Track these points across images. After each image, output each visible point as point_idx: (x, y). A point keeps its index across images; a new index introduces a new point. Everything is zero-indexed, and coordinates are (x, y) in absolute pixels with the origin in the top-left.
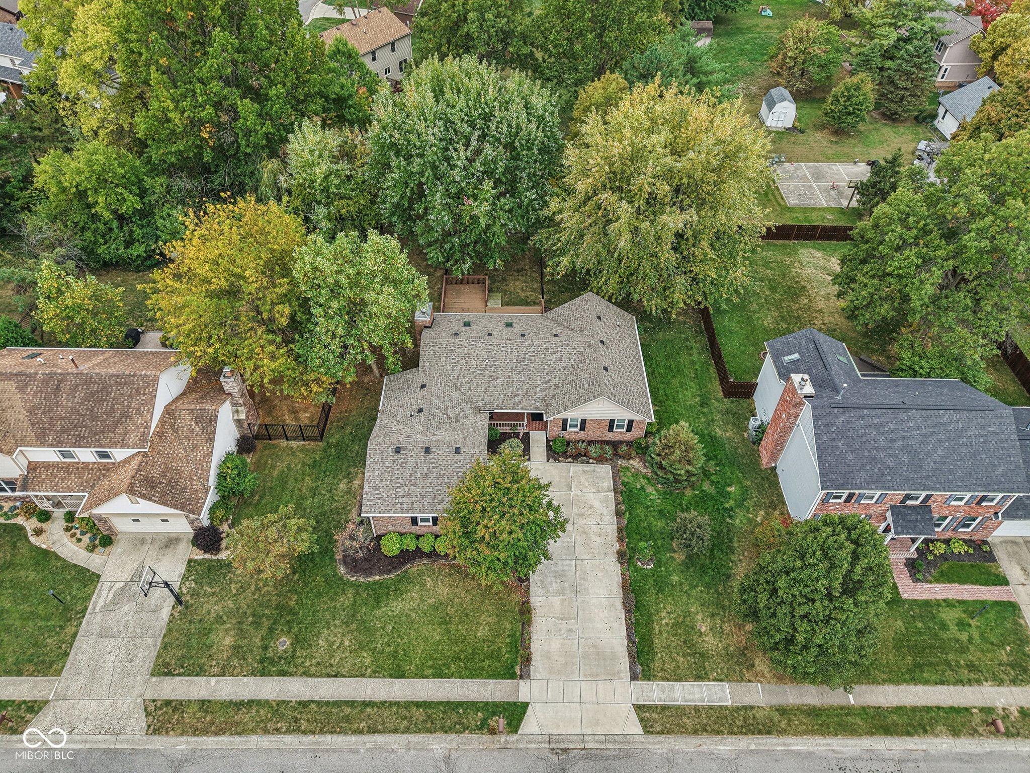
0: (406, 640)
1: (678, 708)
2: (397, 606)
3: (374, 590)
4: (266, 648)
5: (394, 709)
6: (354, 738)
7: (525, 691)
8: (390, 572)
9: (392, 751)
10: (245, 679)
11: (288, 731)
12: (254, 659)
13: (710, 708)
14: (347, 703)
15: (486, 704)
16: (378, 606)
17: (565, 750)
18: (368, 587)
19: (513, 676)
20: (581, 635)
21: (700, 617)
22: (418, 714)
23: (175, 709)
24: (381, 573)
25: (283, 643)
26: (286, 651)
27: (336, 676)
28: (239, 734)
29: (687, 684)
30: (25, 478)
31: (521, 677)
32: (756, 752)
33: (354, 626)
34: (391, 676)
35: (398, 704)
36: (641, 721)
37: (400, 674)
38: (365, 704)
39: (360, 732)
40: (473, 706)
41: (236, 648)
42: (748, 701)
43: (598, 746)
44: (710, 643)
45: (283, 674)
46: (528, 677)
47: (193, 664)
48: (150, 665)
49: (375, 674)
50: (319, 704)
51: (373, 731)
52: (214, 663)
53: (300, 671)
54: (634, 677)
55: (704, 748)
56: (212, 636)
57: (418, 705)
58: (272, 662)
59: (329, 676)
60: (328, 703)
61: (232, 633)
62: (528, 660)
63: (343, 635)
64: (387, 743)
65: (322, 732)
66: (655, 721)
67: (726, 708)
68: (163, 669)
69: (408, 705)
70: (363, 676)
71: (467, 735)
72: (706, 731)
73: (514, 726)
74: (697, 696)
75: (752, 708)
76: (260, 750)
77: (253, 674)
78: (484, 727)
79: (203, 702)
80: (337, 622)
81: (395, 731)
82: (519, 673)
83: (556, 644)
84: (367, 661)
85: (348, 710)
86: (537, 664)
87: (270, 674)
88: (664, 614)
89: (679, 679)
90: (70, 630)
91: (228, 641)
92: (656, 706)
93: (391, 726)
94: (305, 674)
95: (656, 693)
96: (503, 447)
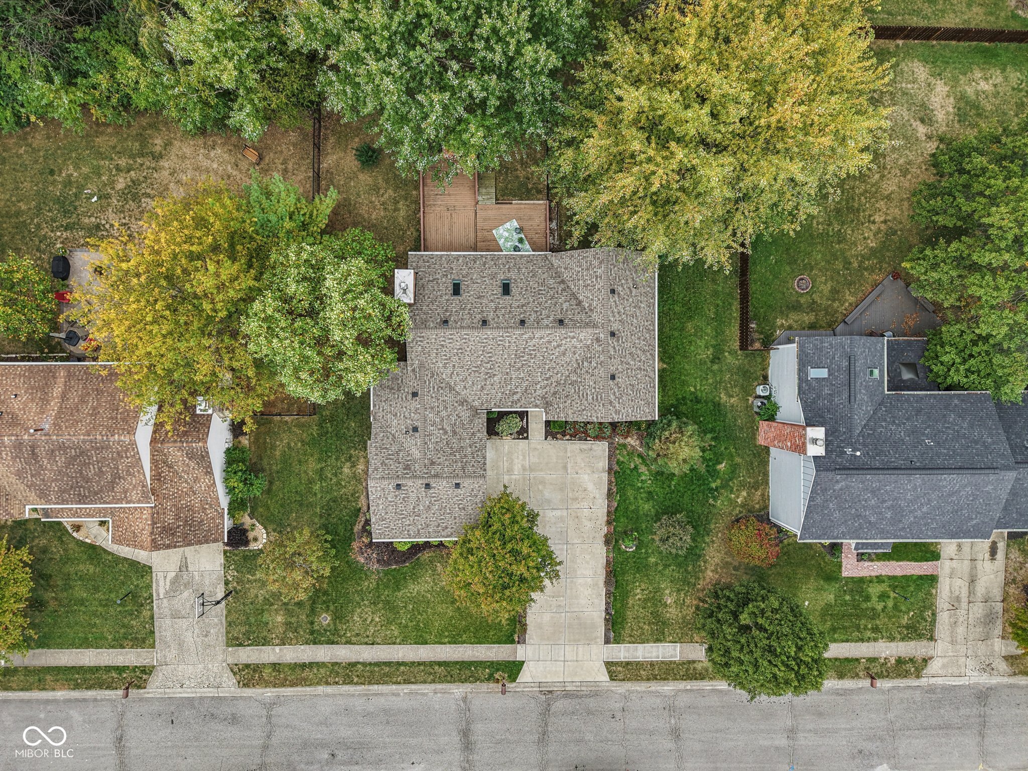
0: (425, 616)
1: (638, 663)
2: (413, 589)
3: (393, 576)
4: (312, 623)
5: (422, 668)
6: (394, 687)
7: (521, 652)
8: (405, 561)
9: (423, 694)
10: (302, 647)
11: (344, 683)
12: (305, 632)
13: (662, 662)
14: (386, 664)
15: (492, 663)
16: (399, 590)
17: (550, 692)
19: (512, 642)
20: (567, 609)
21: (667, 592)
22: (441, 670)
23: (255, 671)
24: (397, 562)
25: (325, 619)
26: (329, 625)
27: (373, 644)
28: (309, 685)
29: (647, 646)
31: (519, 643)
32: (691, 690)
33: (380, 605)
34: (416, 643)
35: (424, 663)
36: (609, 672)
37: (422, 641)
38: (399, 664)
39: (398, 683)
40: (482, 664)
41: (288, 624)
42: (692, 657)
43: (575, 688)
44: (672, 613)
45: (331, 642)
46: (524, 642)
47: (258, 637)
48: (223, 638)
49: (403, 642)
50: (364, 664)
51: (407, 682)
52: (274, 636)
53: (344, 640)
54: (607, 641)
55: (653, 688)
56: (266, 615)
57: (440, 664)
59: (366, 644)
60: (370, 664)
61: (282, 613)
62: (524, 630)
63: (373, 613)
64: (419, 689)
65: (370, 683)
66: (620, 672)
67: (675, 662)
68: (234, 642)
69: (432, 664)
70: (394, 643)
71: (478, 684)
72: (656, 679)
73: (513, 677)
74: (654, 654)
75: (694, 662)
76: (327, 695)
77: (307, 643)
78: (490, 678)
79: (274, 664)
80: (366, 602)
81: (425, 682)
82: (517, 639)
83: (547, 617)
84: (396, 633)
85: (387, 668)
86: (532, 632)
87: (321, 643)
88: (638, 591)
89: (643, 642)
90: (146, 613)
92: (622, 662)
93: (421, 679)
94: (347, 643)
95: (623, 652)
96: (501, 427)
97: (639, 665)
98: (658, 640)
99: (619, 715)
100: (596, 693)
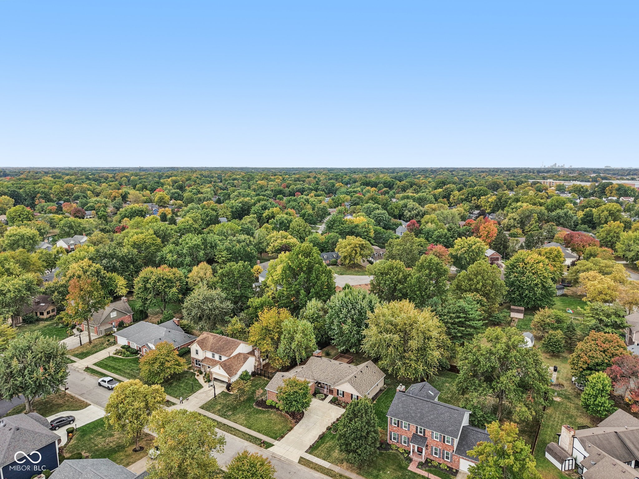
0: (257, 423)
3: (258, 411)
7: (276, 443)
8: (264, 408)
10: (217, 416)
13: (321, 466)
14: (234, 428)
15: (264, 441)
17: (275, 457)
18: (257, 409)
22: (247, 436)
24: (263, 408)
27: (235, 423)
29: (319, 459)
30: (203, 360)
34: (248, 428)
35: (244, 433)
37: (250, 428)
38: (237, 430)
39: (232, 434)
40: (261, 440)
41: (219, 410)
42: (333, 469)
43: (284, 460)
45: (225, 418)
47: (209, 409)
48: (200, 406)
49: (244, 426)
50: (228, 426)
51: (234, 435)
52: (213, 410)
55: (311, 472)
56: (216, 406)
57: (248, 435)
58: (225, 415)
61: (221, 407)
62: (282, 437)
64: (236, 438)
67: (325, 468)
68: (202, 408)
69: (246, 434)
70: (241, 425)
71: (254, 445)
72: (315, 469)
74: (320, 462)
75: (333, 471)
77: (219, 415)
78: (260, 445)
79: (205, 416)
81: (239, 437)
83: (292, 438)
84: (245, 423)
85: (233, 429)
86: (284, 439)
87: (222, 417)
89: (318, 457)
90: (190, 394)
91: (219, 408)
93: (239, 436)
94: (229, 420)
95: (309, 457)
96: (318, 395)
97: (312, 463)
98: (324, 459)
99: (291, 473)
100: (290, 463)
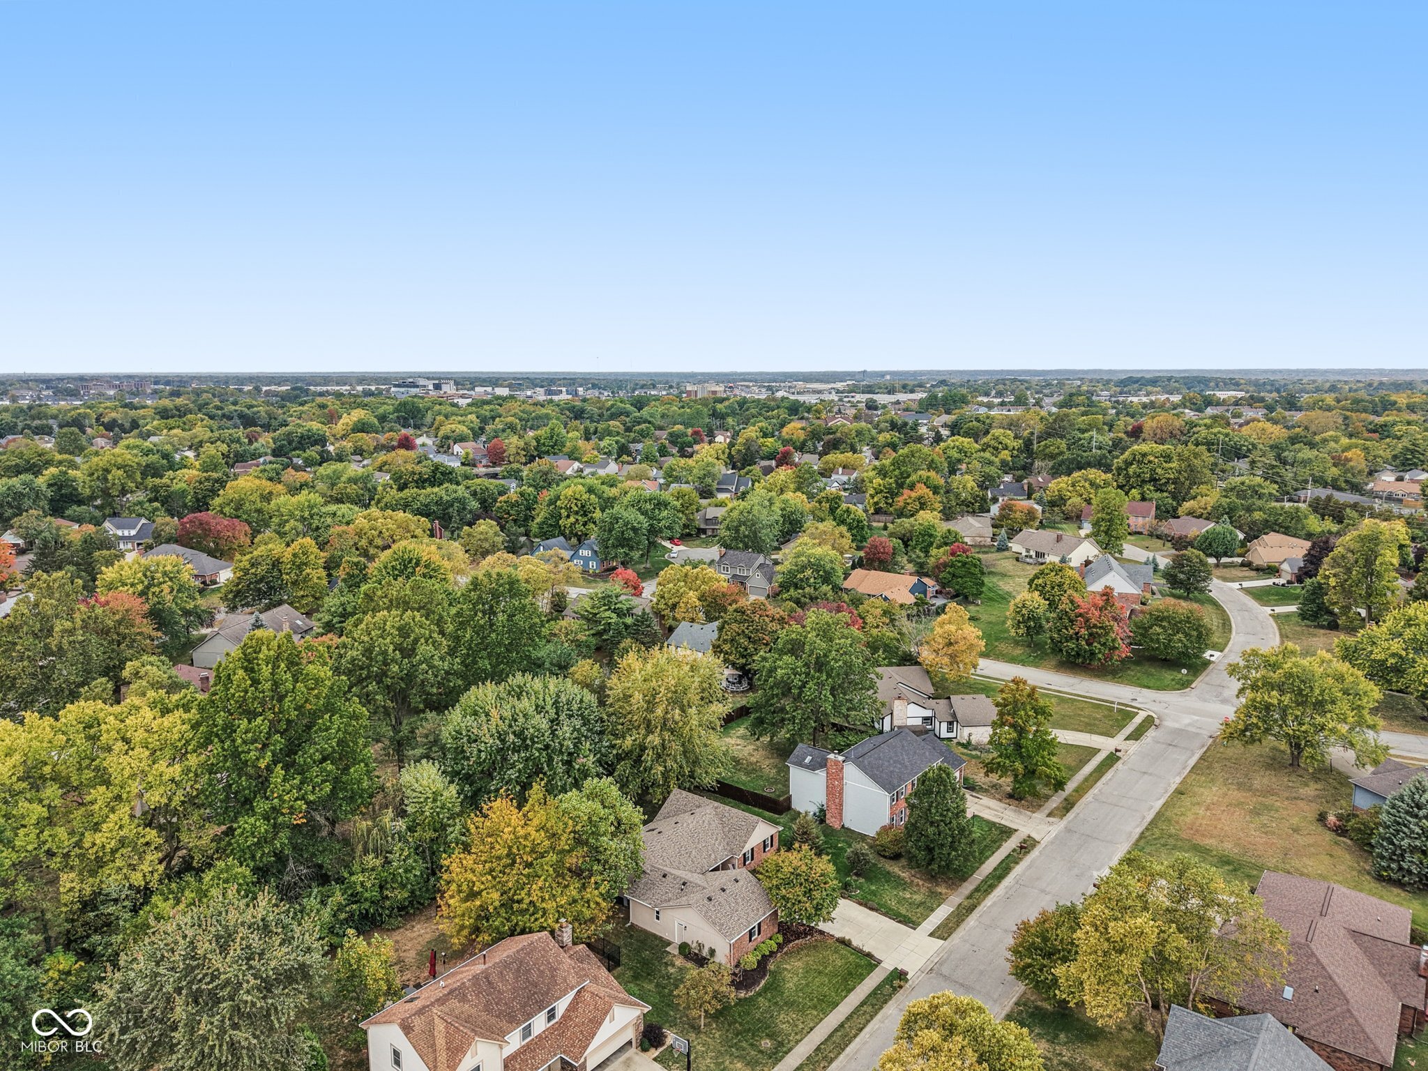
0: (815, 992)
1: (941, 924)
2: (789, 985)
3: (769, 988)
4: (762, 1052)
6: (858, 1039)
7: (888, 965)
8: (765, 975)
12: (765, 1059)
13: (950, 915)
14: (833, 1032)
15: (883, 982)
16: (782, 992)
17: (932, 969)
18: (765, 989)
20: (875, 932)
21: (901, 893)
24: (762, 978)
25: (766, 1044)
26: (773, 1044)
27: (812, 1030)
29: (932, 915)
31: (879, 963)
32: (981, 916)
33: (785, 1008)
34: (833, 1008)
35: (853, 1013)
36: (938, 938)
37: (835, 1004)
38: (841, 1025)
40: (879, 987)
41: (748, 1064)
42: (956, 904)
43: (938, 958)
44: (918, 898)
45: (788, 1051)
46: (881, 961)
49: (826, 1014)
50: (823, 1043)
51: (860, 1030)
53: (792, 1043)
54: (915, 929)
55: (967, 928)
57: (860, 1006)
58: (775, 1053)
59: (809, 1032)
60: (826, 1040)
61: (735, 1061)
62: (869, 955)
63: (787, 1015)
64: (872, 1029)
65: (843, 1050)
66: (941, 934)
67: (954, 911)
69: (857, 1010)
70: (822, 1019)
71: (894, 997)
72: (960, 923)
73: (904, 978)
74: (941, 916)
75: (960, 904)
77: (775, 1064)
80: (775, 1014)
81: (868, 1022)
82: (876, 963)
83: (871, 942)
84: (814, 1013)
85: (839, 1034)
86: (877, 955)
87: (783, 1057)
88: (889, 902)
89: (928, 916)
91: (739, 1065)
92: (935, 930)
93: (863, 1022)
94: (797, 1042)
95: (928, 926)
97: (944, 925)
